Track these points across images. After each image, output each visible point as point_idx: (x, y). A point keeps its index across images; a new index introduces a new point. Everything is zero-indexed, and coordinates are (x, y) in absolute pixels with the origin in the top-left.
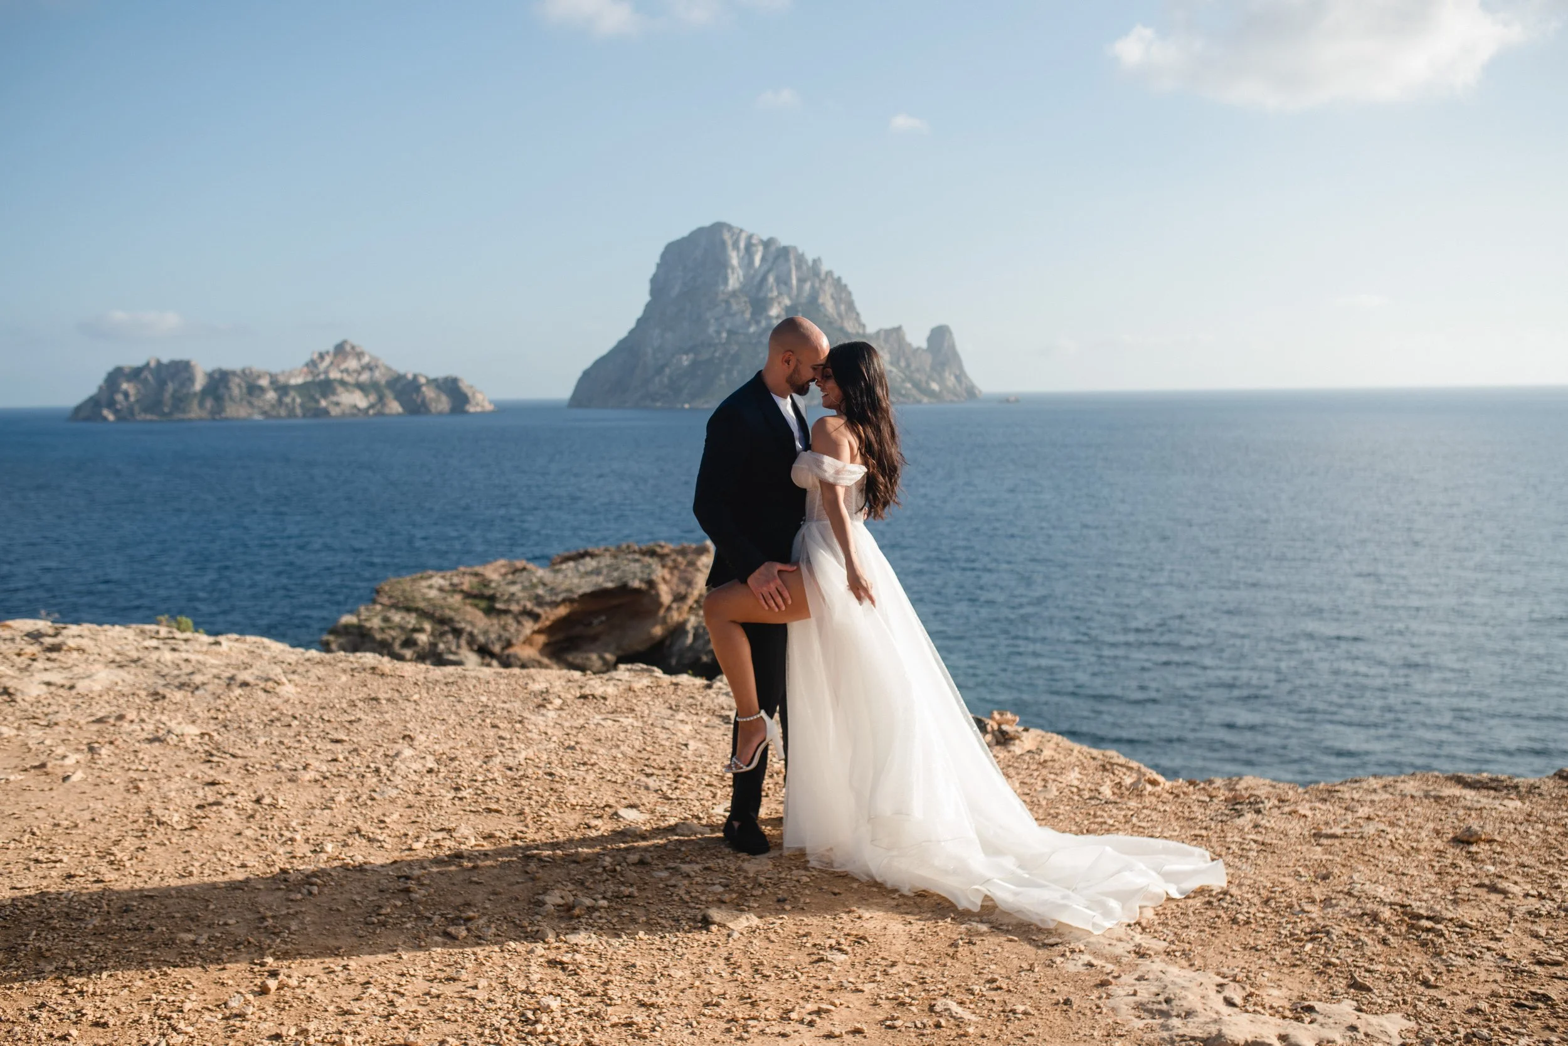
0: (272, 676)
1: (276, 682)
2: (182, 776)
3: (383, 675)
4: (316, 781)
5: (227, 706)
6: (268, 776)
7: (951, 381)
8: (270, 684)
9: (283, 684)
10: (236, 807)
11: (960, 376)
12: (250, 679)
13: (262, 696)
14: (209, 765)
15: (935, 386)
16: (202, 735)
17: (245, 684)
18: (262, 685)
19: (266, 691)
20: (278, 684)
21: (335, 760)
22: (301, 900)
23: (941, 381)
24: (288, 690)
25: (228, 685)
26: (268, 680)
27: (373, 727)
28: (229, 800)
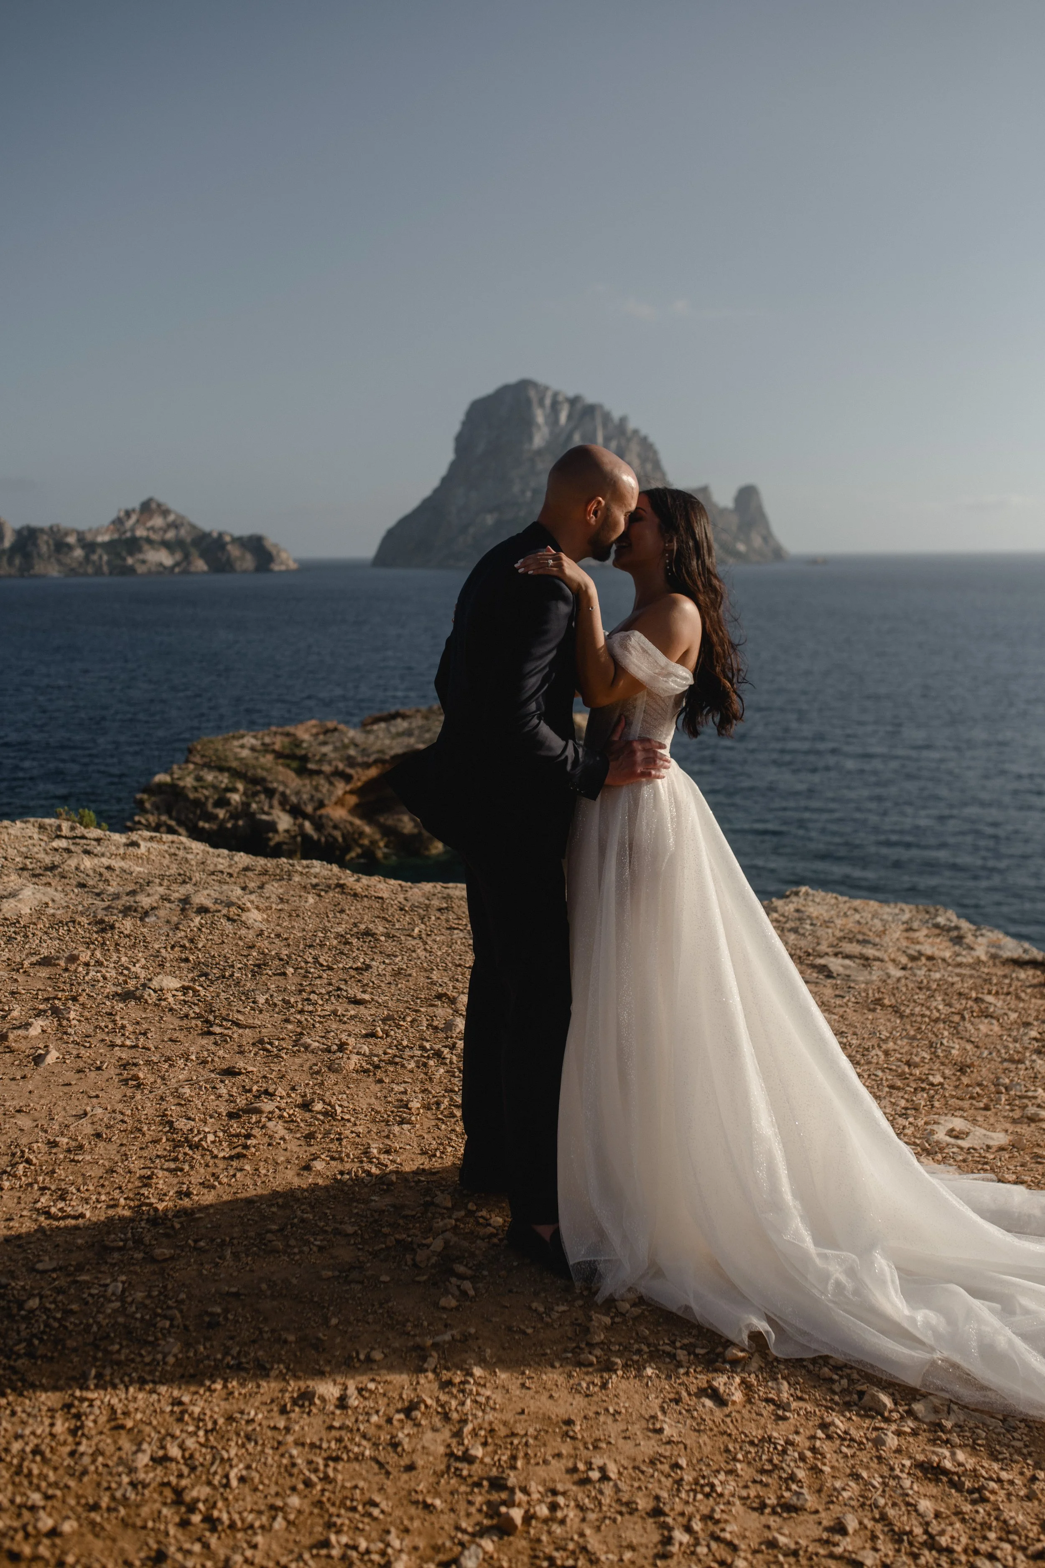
7: (757, 542)
11: (767, 537)
15: (741, 547)
23: (748, 542)
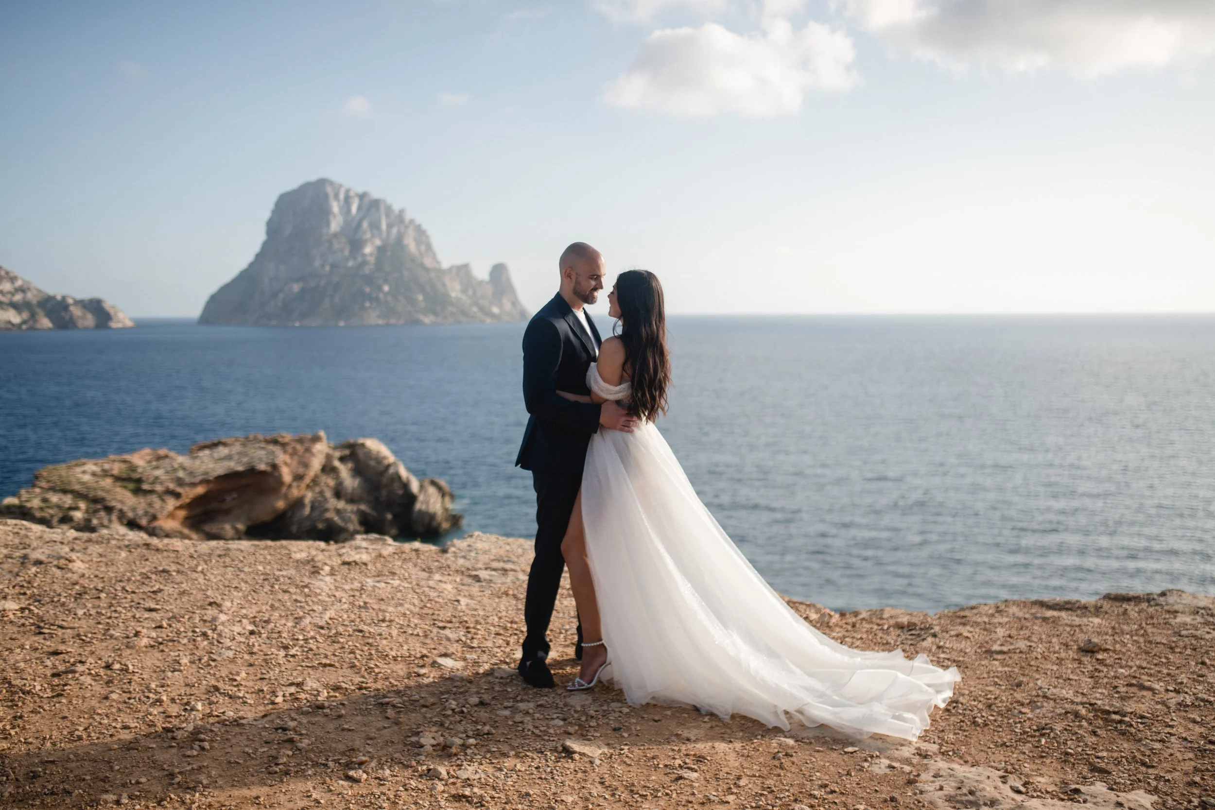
0: (63, 554)
1: (67, 559)
2: (22, 647)
3: (158, 550)
4: (152, 646)
5: (29, 582)
6: (104, 644)
7: (508, 306)
8: (63, 561)
9: (73, 561)
10: (90, 674)
11: (515, 303)
12: (43, 558)
13: (58, 573)
14: (42, 636)
15: (495, 310)
16: (22, 610)
17: (38, 563)
18: (55, 563)
19: (59, 568)
20: (70, 561)
21: (160, 627)
22: (197, 756)
23: (500, 306)
24: (78, 566)
25: (23, 563)
26: (60, 558)
27: (176, 596)
28: (80, 668)
